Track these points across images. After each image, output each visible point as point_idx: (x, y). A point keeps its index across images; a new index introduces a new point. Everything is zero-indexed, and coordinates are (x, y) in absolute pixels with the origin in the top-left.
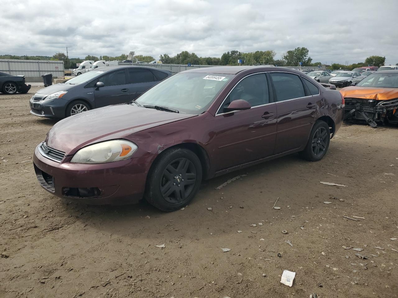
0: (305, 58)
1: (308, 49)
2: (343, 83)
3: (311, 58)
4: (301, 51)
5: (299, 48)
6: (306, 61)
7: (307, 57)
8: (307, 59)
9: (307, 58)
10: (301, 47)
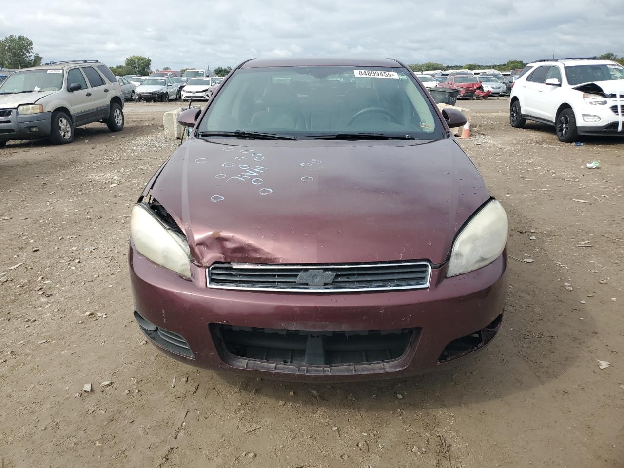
0: (28, 55)
1: (31, 39)
2: (158, 94)
3: (40, 55)
4: (19, 42)
5: (12, 36)
6: (32, 60)
7: (31, 54)
8: (32, 58)
9: (33, 55)
10: (16, 35)
